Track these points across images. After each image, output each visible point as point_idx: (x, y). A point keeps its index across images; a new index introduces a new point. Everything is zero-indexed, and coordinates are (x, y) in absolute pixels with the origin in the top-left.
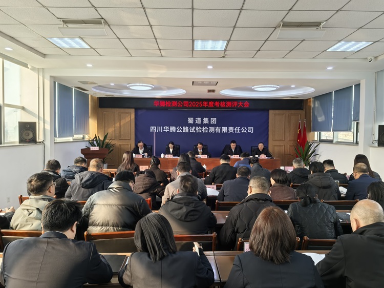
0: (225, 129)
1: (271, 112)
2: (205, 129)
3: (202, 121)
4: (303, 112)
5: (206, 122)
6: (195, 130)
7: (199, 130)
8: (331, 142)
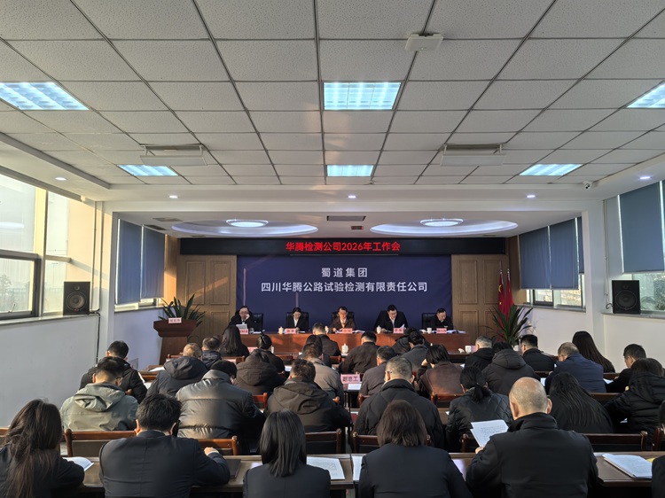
0: (381, 286)
1: (455, 258)
2: (349, 287)
3: (344, 273)
4: (505, 258)
5: (350, 275)
6: (333, 287)
7: (339, 287)
8: (549, 305)
